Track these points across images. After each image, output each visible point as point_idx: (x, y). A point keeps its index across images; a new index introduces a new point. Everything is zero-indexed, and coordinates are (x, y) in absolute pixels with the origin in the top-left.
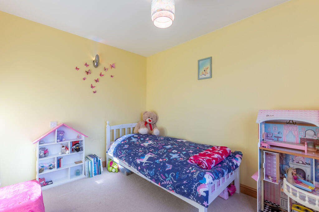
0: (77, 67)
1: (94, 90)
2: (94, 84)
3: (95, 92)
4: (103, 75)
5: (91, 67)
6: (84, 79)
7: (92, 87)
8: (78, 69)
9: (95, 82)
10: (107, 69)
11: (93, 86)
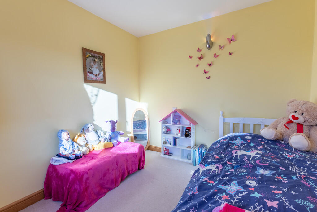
0: (190, 56)
1: (207, 75)
2: (208, 69)
3: (208, 78)
4: (218, 56)
5: (205, 51)
6: (197, 66)
7: (205, 73)
8: (192, 57)
9: (208, 66)
10: (224, 46)
11: (207, 71)
